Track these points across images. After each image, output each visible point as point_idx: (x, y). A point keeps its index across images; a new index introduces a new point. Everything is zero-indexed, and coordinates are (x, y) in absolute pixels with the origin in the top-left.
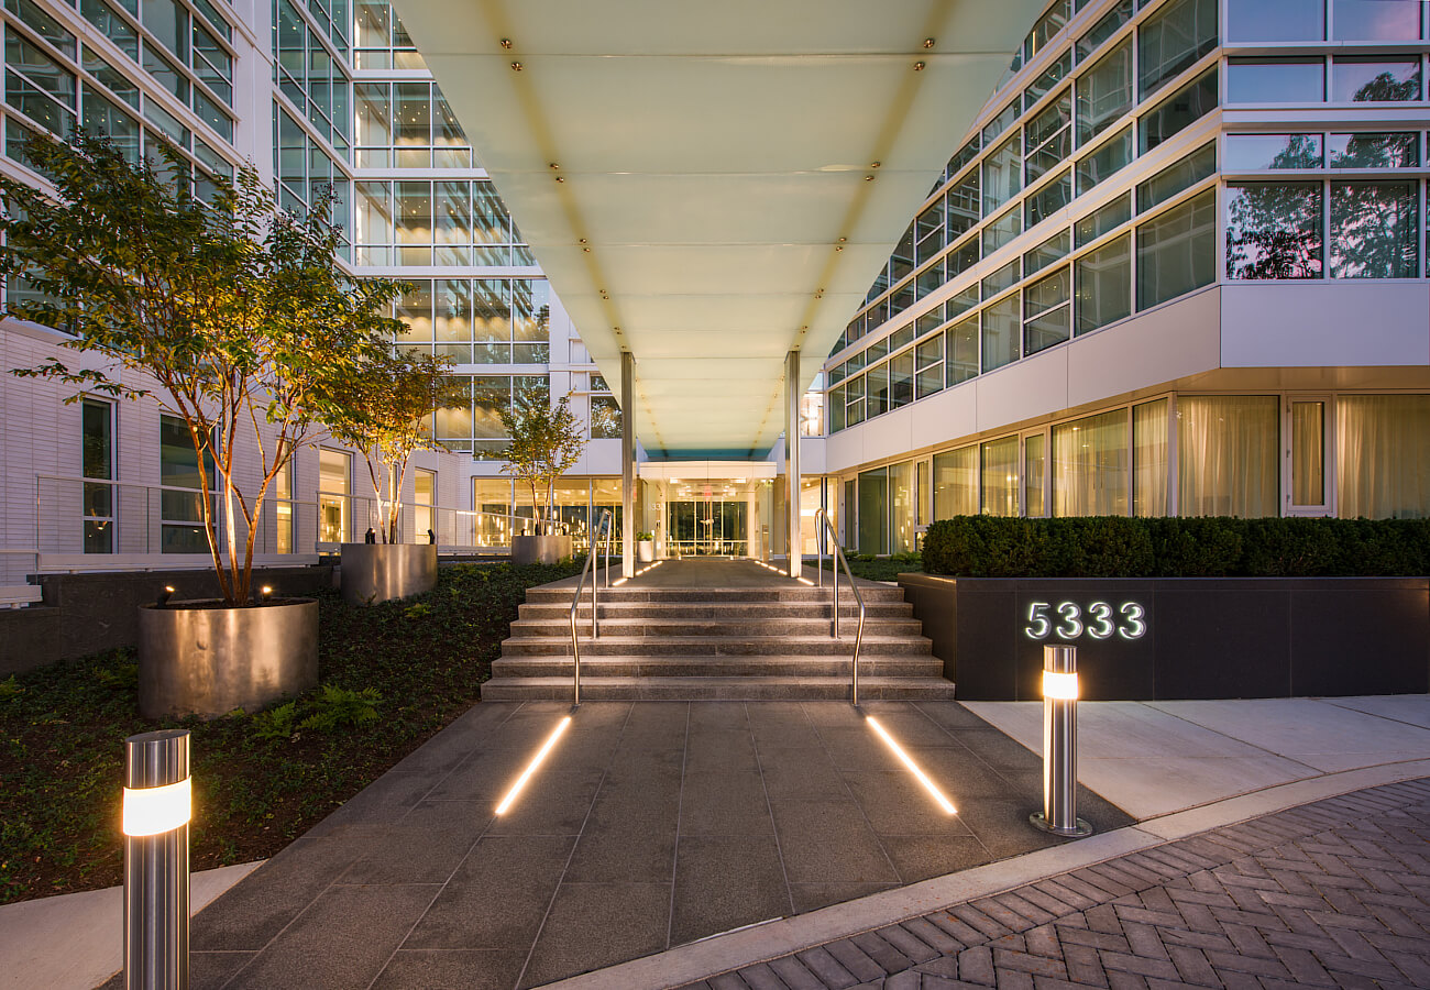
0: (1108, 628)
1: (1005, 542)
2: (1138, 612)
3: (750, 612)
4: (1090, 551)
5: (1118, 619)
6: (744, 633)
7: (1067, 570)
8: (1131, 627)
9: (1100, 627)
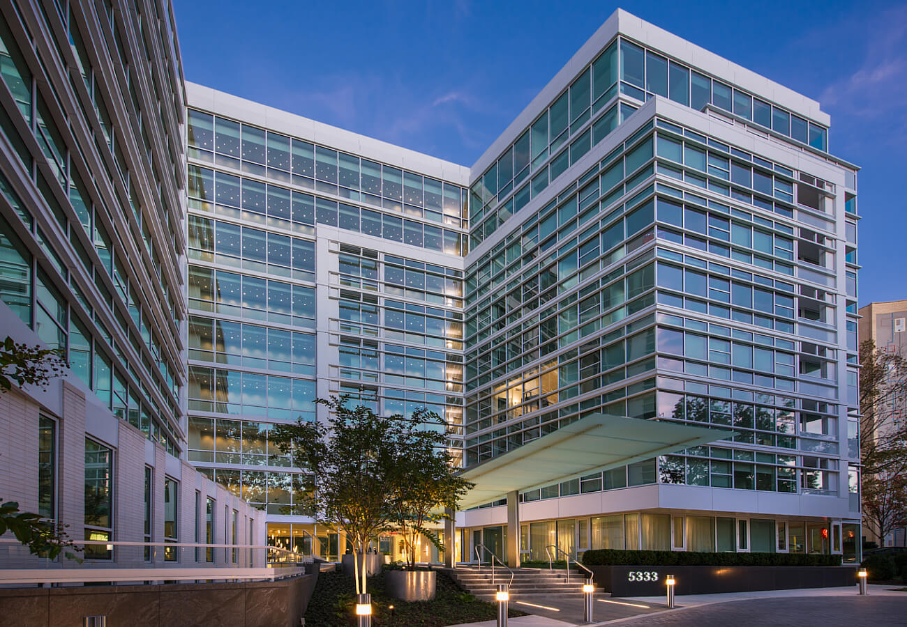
0: (649, 578)
1: (621, 557)
2: (656, 574)
3: (535, 576)
4: (642, 559)
5: (651, 576)
6: (538, 582)
7: (636, 564)
8: (654, 578)
9: (647, 578)
